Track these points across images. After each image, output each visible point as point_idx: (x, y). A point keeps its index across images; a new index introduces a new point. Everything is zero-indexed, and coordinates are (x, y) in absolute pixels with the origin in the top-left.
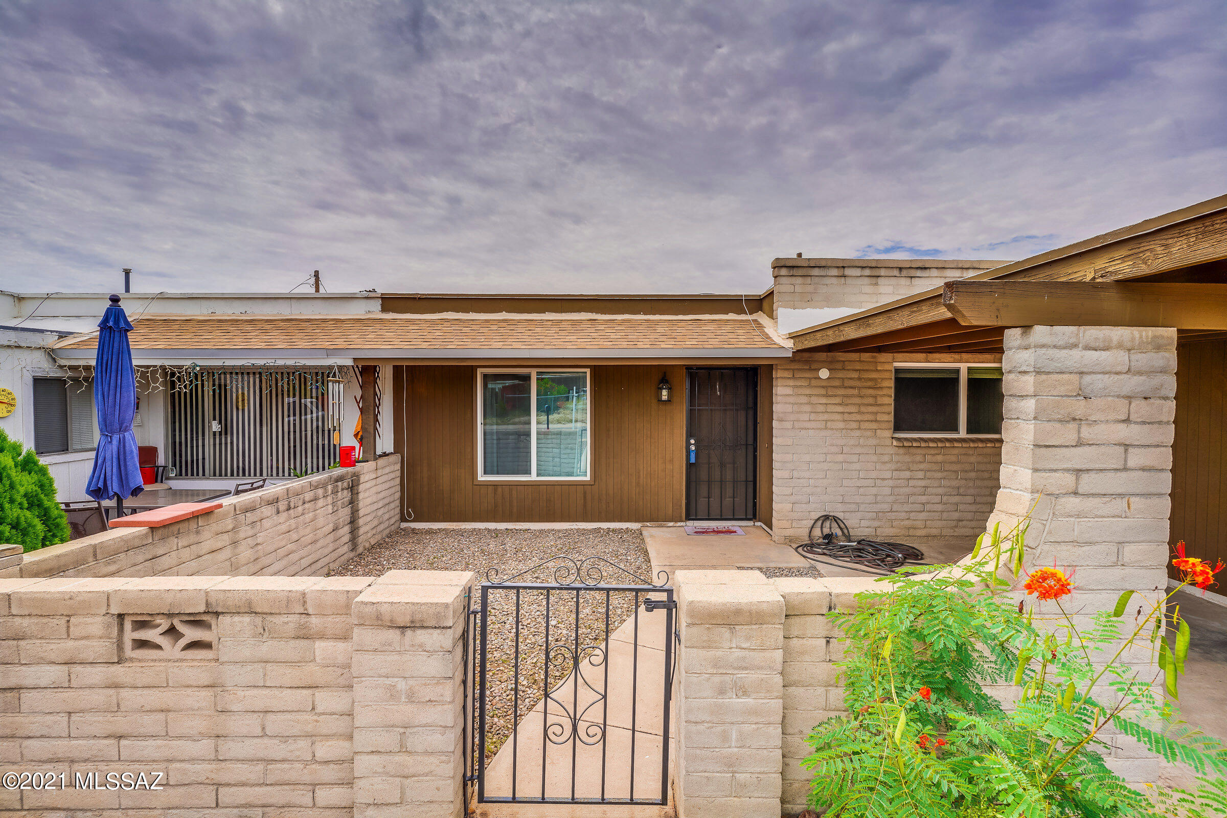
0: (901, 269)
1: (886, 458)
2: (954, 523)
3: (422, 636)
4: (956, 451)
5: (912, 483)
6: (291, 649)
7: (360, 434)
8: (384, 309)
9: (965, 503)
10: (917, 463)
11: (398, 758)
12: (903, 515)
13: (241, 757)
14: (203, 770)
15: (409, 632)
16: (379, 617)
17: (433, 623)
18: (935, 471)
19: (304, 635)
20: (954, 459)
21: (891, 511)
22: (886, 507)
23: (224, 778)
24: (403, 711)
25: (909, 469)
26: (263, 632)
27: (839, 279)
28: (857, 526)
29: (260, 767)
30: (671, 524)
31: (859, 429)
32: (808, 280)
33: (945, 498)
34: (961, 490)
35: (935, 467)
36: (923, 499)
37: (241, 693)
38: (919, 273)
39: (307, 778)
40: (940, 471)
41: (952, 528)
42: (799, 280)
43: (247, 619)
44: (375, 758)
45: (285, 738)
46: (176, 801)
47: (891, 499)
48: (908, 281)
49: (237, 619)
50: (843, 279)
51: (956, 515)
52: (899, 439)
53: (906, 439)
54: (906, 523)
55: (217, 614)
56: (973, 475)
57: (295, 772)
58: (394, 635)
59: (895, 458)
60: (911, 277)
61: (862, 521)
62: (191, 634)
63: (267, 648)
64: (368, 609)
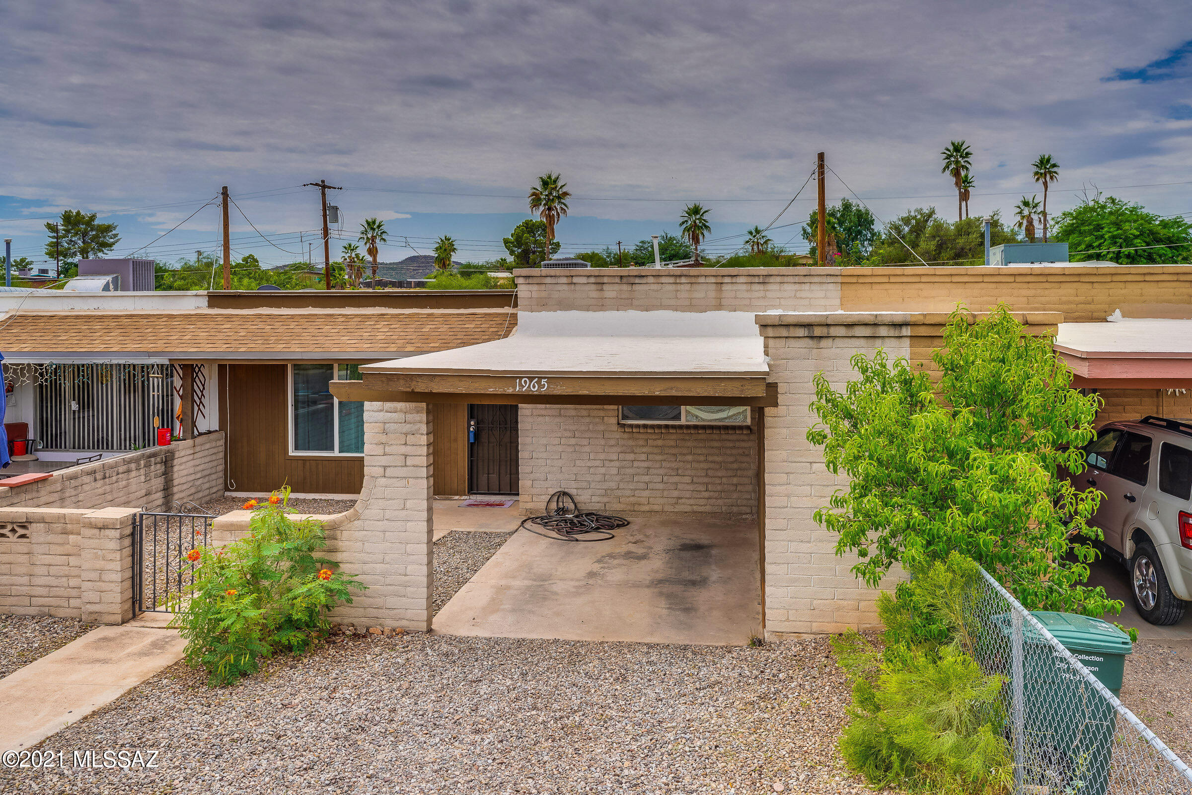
0: (621, 277)
1: (613, 442)
2: (674, 501)
3: (108, 532)
4: (674, 437)
5: (636, 464)
6: (60, 539)
7: (181, 417)
8: (211, 305)
9: (684, 483)
10: (640, 446)
11: (98, 583)
12: (628, 493)
13: (40, 584)
14: (25, 590)
15: (102, 530)
16: (91, 523)
17: (111, 527)
18: (655, 454)
19: (65, 532)
20: (672, 443)
21: (618, 488)
22: (613, 485)
23: (33, 593)
24: (100, 564)
25: (633, 452)
26: (49, 531)
27: (570, 286)
28: (589, 501)
29: (48, 589)
30: (457, 497)
31: (589, 416)
32: (543, 287)
33: (665, 478)
34: (680, 472)
35: (656, 450)
36: (646, 478)
37: (40, 557)
38: (637, 280)
39: (66, 595)
40: (661, 454)
41: (672, 505)
42: (535, 288)
43: (42, 525)
44: (90, 583)
45: (57, 577)
46: (14, 603)
47: (618, 478)
48: (629, 288)
49: (38, 525)
50: (573, 286)
51: (676, 494)
52: (624, 426)
53: (631, 426)
54: (632, 499)
55: (31, 522)
56: (690, 458)
57: (61, 592)
58: (96, 531)
59: (621, 442)
60: (632, 284)
61: (593, 497)
62: (21, 531)
63: (50, 538)
64: (87, 520)
